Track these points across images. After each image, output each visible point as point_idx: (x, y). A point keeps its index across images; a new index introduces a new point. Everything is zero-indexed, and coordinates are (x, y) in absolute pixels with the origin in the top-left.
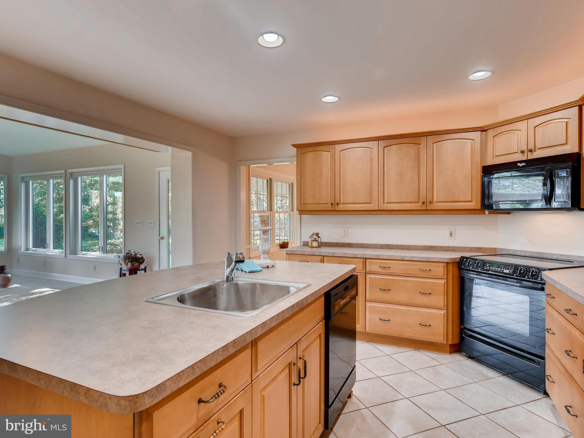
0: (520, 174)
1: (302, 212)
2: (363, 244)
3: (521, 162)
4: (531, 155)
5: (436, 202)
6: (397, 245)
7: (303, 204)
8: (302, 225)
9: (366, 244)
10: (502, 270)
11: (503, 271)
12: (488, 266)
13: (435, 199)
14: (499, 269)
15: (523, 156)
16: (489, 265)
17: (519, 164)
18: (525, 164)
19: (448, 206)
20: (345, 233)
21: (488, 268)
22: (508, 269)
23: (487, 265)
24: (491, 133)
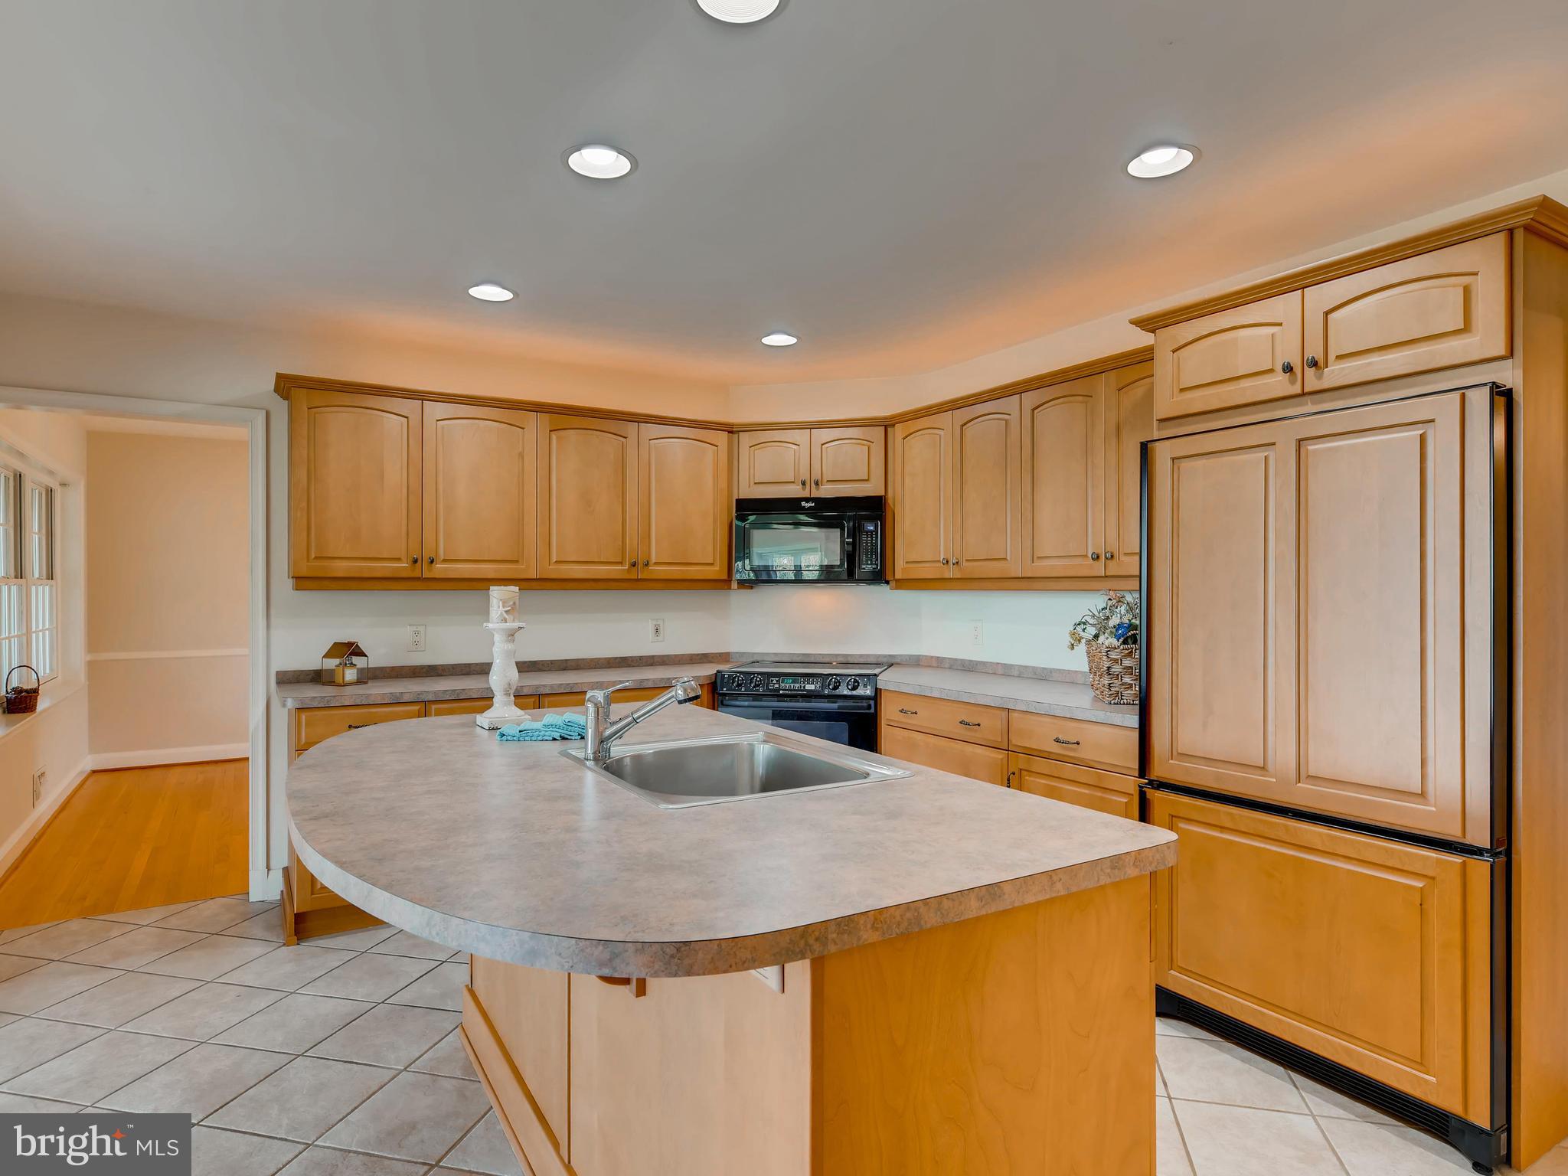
0: (813, 521)
1: (303, 581)
2: (469, 665)
3: (807, 500)
4: (818, 489)
5: (655, 563)
6: (552, 662)
7: (316, 558)
8: (273, 619)
9: (477, 664)
10: (803, 685)
11: (804, 687)
12: (775, 682)
13: (653, 559)
14: (797, 685)
15: (804, 489)
16: (777, 681)
17: (803, 504)
18: (813, 505)
19: (675, 572)
20: (417, 639)
21: (777, 686)
22: (812, 683)
23: (772, 681)
24: (745, 439)
